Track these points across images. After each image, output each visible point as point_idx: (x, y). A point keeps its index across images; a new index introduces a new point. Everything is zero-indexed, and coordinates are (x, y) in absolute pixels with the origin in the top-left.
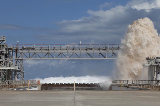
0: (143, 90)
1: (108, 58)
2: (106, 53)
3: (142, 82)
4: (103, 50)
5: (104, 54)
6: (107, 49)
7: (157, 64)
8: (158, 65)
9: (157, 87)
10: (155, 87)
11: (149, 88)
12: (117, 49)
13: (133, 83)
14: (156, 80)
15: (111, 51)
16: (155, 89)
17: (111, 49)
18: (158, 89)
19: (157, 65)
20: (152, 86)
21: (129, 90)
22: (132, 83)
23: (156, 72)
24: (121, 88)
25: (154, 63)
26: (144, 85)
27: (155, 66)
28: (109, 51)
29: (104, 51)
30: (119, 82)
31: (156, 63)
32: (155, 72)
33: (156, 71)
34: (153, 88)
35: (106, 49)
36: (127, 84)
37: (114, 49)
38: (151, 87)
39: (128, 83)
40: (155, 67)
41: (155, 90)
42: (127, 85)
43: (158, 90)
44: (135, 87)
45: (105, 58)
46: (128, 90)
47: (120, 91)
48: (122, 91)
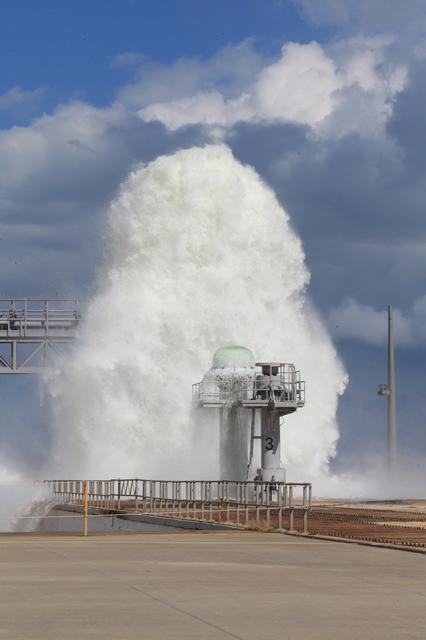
0: (195, 528)
1: (22, 370)
2: (15, 342)
3: (193, 490)
6: (17, 324)
7: (267, 401)
8: (271, 404)
9: (263, 513)
10: (253, 514)
11: (225, 519)
12: (69, 324)
13: (148, 495)
14: (259, 480)
15: (40, 333)
16: (255, 526)
17: (39, 324)
18: (268, 524)
19: (265, 403)
20: (239, 510)
21: (124, 529)
22: (140, 493)
23: (261, 437)
24: (87, 522)
25: (250, 394)
26: (199, 504)
27: (254, 408)
28: (29, 333)
29: (2, 333)
30: (78, 489)
31: (262, 394)
32: (253, 437)
33: (258, 433)
34: (243, 520)
35: (12, 323)
36: (116, 498)
37: (52, 324)
38: (233, 517)
39: (119, 496)
40: (254, 416)
41: (255, 530)
42: (116, 507)
43: (269, 531)
44: (156, 513)
45: (7, 370)
46: (119, 532)
47: (81, 534)
48: (90, 534)
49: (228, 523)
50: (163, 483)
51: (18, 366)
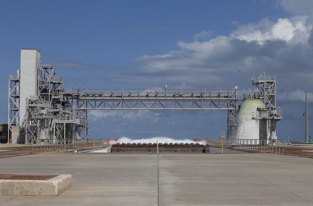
0: (252, 152)
1: (204, 109)
2: (202, 101)
3: (252, 142)
4: (197, 97)
5: (199, 103)
6: (203, 96)
8: (273, 118)
9: (271, 148)
10: (268, 148)
11: (261, 150)
12: (217, 96)
13: (239, 143)
14: (270, 139)
15: (209, 98)
16: (269, 151)
17: (209, 96)
18: (273, 151)
19: (272, 118)
22: (237, 143)
24: (222, 150)
25: (268, 115)
26: (253, 146)
27: (269, 119)
29: (199, 98)
31: (271, 115)
32: (268, 127)
33: (270, 126)
34: (266, 150)
35: (201, 95)
37: (212, 96)
38: (263, 149)
39: (231, 143)
40: (269, 122)
42: (230, 146)
43: (273, 153)
44: (241, 148)
45: (200, 109)
46: (231, 153)
47: (221, 153)
48: (224, 153)
49: (262, 151)
50: (244, 140)
51: (203, 107)
